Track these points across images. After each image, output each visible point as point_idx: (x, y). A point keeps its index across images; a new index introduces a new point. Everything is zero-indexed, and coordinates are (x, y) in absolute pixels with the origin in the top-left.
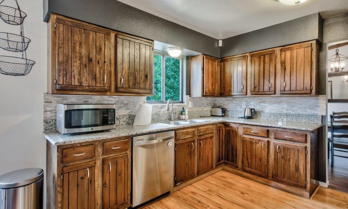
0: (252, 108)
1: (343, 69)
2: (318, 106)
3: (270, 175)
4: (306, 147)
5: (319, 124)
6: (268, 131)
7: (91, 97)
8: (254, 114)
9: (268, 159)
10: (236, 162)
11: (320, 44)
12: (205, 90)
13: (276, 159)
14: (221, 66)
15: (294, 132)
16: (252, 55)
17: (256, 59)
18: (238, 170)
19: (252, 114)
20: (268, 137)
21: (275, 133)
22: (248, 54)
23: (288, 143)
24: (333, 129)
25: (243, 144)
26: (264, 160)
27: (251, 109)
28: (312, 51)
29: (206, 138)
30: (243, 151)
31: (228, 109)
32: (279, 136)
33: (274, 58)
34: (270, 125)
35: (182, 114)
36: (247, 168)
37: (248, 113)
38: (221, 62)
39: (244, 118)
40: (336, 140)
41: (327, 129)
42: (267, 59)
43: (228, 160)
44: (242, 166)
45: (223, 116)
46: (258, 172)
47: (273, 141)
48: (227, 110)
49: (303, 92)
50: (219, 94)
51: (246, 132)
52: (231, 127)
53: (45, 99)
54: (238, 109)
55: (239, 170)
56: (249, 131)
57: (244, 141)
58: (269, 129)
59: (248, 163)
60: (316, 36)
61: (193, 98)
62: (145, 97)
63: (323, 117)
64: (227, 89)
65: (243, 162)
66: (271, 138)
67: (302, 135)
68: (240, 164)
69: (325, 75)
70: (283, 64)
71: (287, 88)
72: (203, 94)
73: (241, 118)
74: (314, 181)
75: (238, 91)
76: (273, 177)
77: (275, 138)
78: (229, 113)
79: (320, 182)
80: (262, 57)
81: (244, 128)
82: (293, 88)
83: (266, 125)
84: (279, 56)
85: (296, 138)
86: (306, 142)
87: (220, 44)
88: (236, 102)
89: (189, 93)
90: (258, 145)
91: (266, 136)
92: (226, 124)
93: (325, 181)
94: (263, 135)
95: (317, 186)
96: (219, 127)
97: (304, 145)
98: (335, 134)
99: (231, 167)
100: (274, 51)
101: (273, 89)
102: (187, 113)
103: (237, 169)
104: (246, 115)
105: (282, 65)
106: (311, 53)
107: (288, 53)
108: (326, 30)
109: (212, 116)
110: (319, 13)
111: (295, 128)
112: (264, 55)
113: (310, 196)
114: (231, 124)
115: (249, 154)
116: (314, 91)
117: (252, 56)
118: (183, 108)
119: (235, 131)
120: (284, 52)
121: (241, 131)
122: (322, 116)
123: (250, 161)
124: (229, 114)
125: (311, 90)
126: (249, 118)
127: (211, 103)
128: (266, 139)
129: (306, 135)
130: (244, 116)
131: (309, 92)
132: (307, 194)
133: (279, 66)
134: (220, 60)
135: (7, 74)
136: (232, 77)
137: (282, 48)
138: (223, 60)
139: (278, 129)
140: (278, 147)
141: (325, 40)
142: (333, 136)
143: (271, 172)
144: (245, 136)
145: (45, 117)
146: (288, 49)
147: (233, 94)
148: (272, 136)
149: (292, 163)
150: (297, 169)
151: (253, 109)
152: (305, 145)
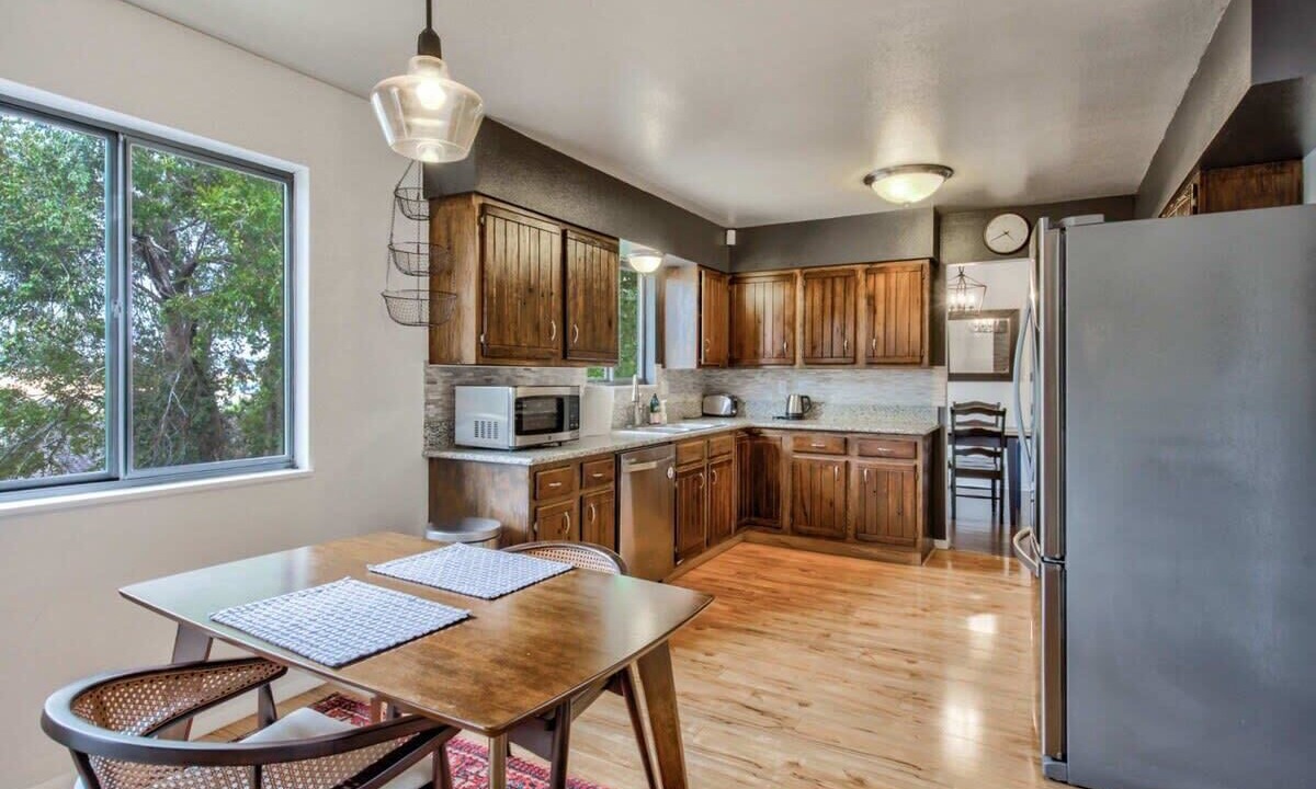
0: (804, 394)
1: (971, 307)
2: (932, 389)
3: (851, 533)
4: (916, 467)
5: (934, 424)
6: (846, 441)
7: (496, 370)
8: (807, 407)
9: (846, 501)
10: (777, 517)
11: (936, 266)
12: (705, 352)
13: (863, 497)
14: (731, 293)
15: (894, 437)
16: (806, 274)
17: (815, 285)
18: (782, 534)
19: (803, 409)
20: (846, 454)
21: (860, 445)
22: (797, 271)
23: (884, 462)
24: (957, 437)
25: (793, 474)
26: (839, 502)
27: (802, 397)
28: (922, 279)
29: (721, 464)
30: (793, 490)
31: (744, 399)
32: (867, 450)
33: (853, 285)
34: (850, 429)
35: (652, 411)
36: (803, 528)
37: (794, 408)
38: (732, 282)
39: (787, 417)
40: (961, 461)
41: (947, 437)
42: (839, 288)
43: (757, 514)
44: (792, 525)
45: (732, 416)
46: (827, 531)
47: (855, 461)
48: (740, 401)
49: (908, 360)
50: (727, 362)
51: (798, 446)
52: (765, 438)
53: (427, 374)
54: (770, 398)
55: (785, 533)
56: (806, 443)
57: (794, 467)
58: (847, 436)
59: (806, 514)
60: (930, 254)
61: (669, 371)
62: (585, 370)
63: (941, 411)
64: (748, 351)
65: (793, 515)
66: (852, 456)
67: (909, 444)
68: (786, 520)
69: (944, 315)
70: (871, 299)
71: (880, 352)
72: (700, 363)
73: (779, 418)
74: (928, 540)
75: (775, 355)
76: (856, 537)
77: (861, 455)
78: (746, 407)
79: (936, 541)
80: (829, 282)
81: (795, 439)
82: (891, 351)
83: (844, 429)
84: (862, 283)
85: (899, 452)
86: (916, 457)
87: (731, 238)
88: (762, 380)
89: (661, 358)
90: (827, 474)
91: (842, 452)
92: (752, 433)
93: (944, 538)
94: (836, 450)
95: (932, 547)
96: (742, 439)
97: (910, 464)
98: (958, 447)
99: (765, 531)
100: (853, 270)
101: (850, 353)
102: (663, 407)
103: (780, 531)
104: (790, 411)
105: (869, 304)
106: (922, 284)
107: (881, 279)
108: (945, 238)
109: (705, 416)
110: (935, 208)
111: (898, 431)
112: (833, 278)
113: (923, 560)
114: (764, 431)
115: (806, 494)
116: (926, 359)
117: (806, 277)
118: (655, 396)
119: (775, 446)
120: (873, 276)
121: (788, 445)
122: (939, 408)
123: (808, 509)
124: (747, 409)
125: (922, 357)
126: (799, 417)
127: (700, 385)
128: (843, 459)
129: (916, 444)
130: (787, 414)
131: (918, 360)
132: (918, 557)
133: (862, 303)
134: (728, 278)
135: (404, 324)
136: (759, 322)
137: (868, 266)
138: (736, 281)
139: (866, 436)
140: (865, 472)
141: (944, 258)
142: (956, 452)
143: (851, 527)
144: (797, 456)
145: (426, 416)
146: (881, 270)
147: (763, 361)
148: (854, 451)
149: (892, 501)
150: (901, 512)
151: (806, 397)
152: (915, 462)
